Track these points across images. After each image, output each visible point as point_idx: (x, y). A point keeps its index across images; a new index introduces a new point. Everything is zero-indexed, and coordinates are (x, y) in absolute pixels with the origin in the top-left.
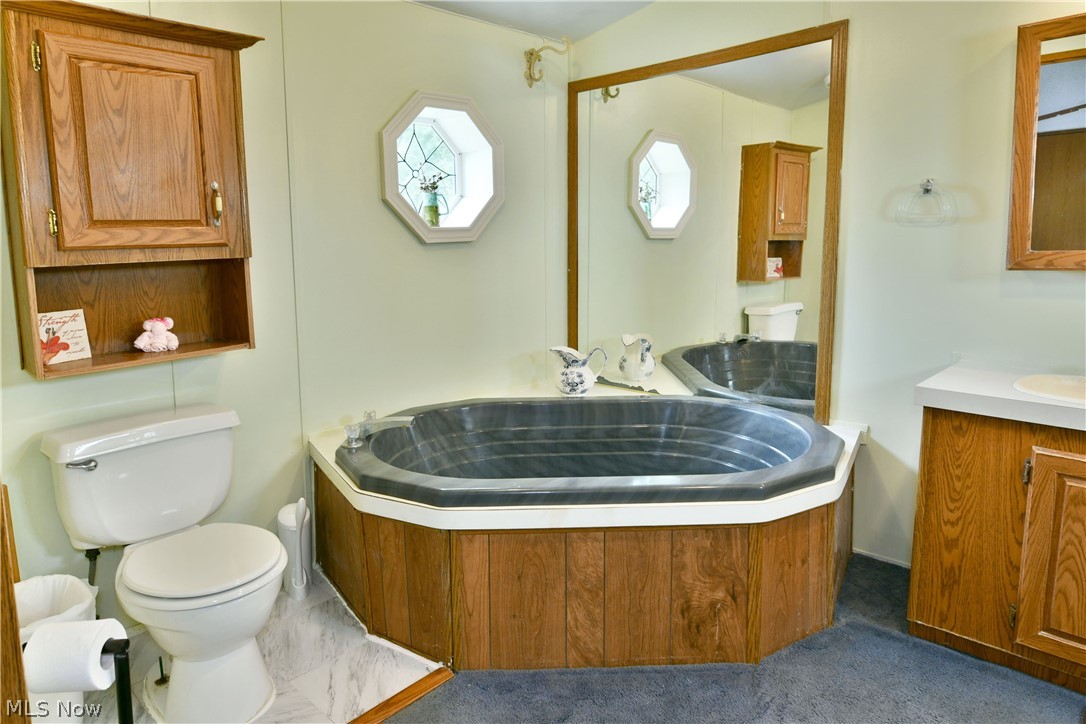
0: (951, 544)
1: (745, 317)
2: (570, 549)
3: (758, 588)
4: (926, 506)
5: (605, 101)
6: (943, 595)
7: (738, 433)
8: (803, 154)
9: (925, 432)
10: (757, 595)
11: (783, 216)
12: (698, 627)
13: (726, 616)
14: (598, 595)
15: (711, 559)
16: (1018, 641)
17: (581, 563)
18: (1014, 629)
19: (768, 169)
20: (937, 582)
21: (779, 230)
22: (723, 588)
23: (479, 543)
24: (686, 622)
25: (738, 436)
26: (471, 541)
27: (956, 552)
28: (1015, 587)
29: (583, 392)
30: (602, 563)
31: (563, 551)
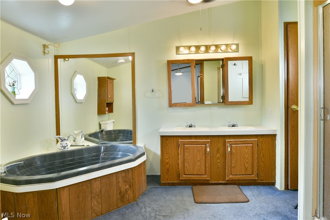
0: (167, 163)
1: (100, 125)
2: (92, 185)
3: (135, 183)
4: (162, 156)
5: (64, 62)
6: (167, 174)
7: (115, 152)
8: (112, 80)
9: (161, 141)
10: (135, 185)
11: (109, 96)
12: (123, 197)
13: (129, 192)
14: (99, 195)
15: (125, 179)
16: (180, 179)
17: (95, 188)
18: (179, 177)
19: (105, 84)
20: (166, 172)
21: (109, 100)
22: (128, 185)
23: (66, 190)
24: (120, 196)
25: (116, 152)
26: (63, 190)
27: (168, 165)
28: (179, 168)
29: (67, 149)
30: (100, 187)
31: (90, 186)
